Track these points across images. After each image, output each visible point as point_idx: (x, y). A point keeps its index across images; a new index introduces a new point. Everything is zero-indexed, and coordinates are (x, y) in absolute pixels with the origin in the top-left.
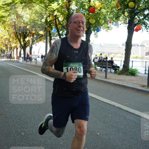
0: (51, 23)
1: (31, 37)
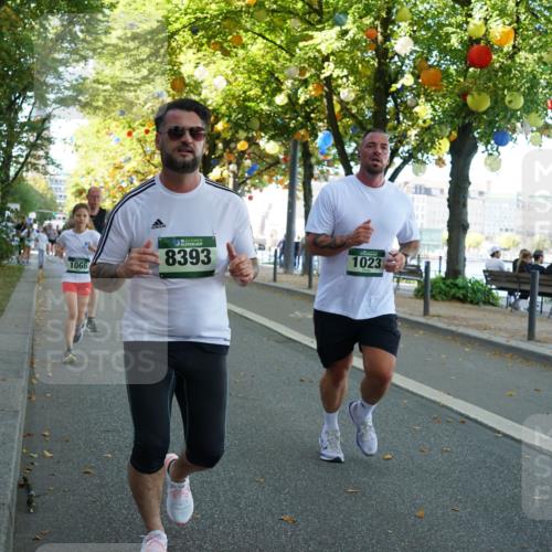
0: (313, 111)
1: (233, 167)
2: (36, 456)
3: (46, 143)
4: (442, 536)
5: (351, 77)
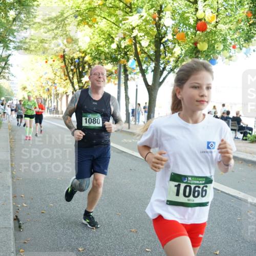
0: (128, 51)
2: (20, 206)
3: (9, 67)
5: (146, 37)
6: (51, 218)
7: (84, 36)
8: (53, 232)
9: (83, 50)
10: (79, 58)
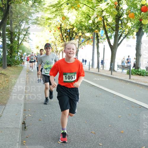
0: (99, 25)
1: (78, 40)
2: (27, 116)
3: (28, 34)
4: (135, 137)
5: (111, 16)
6: (44, 124)
7: (73, 16)
8: (44, 132)
9: (72, 24)
10: (70, 30)
